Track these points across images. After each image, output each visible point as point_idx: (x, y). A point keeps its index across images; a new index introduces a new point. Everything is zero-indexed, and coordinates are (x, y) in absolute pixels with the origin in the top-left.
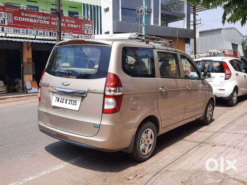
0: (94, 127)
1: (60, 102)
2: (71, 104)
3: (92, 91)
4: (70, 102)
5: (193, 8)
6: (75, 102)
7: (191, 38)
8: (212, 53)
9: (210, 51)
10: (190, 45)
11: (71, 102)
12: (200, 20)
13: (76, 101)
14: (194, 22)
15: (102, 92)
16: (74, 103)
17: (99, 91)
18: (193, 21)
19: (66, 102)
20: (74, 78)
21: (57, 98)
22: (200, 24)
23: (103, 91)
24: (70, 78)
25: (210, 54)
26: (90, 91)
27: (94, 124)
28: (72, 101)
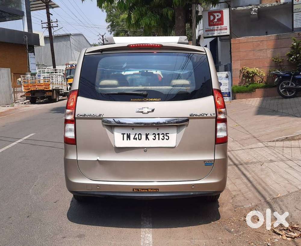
0: (205, 165)
1: (134, 139)
2: (159, 140)
3: (197, 116)
4: (155, 137)
5: (45, 5)
6: (166, 136)
7: (34, 46)
8: (74, 66)
9: (71, 63)
10: (34, 55)
11: (157, 136)
12: (57, 22)
13: (166, 134)
14: (48, 24)
15: (213, 116)
16: (163, 136)
17: (209, 115)
18: (47, 22)
19: (147, 138)
20: (157, 101)
21: (123, 134)
22: (57, 27)
23: (215, 115)
24: (148, 101)
25: (71, 66)
26: (195, 116)
27: (204, 161)
28: (158, 134)
